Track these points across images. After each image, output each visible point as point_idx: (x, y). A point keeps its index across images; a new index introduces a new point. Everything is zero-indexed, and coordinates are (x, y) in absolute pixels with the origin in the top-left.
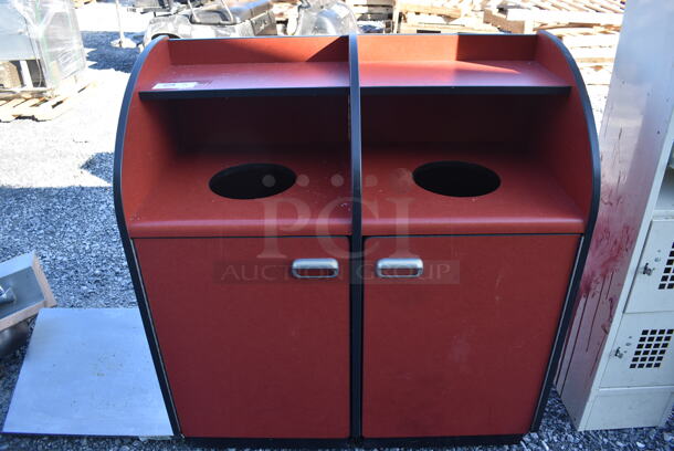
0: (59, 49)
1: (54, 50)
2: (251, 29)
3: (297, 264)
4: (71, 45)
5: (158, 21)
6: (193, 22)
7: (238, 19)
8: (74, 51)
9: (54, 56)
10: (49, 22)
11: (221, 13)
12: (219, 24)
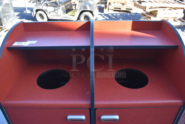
0: (7, 14)
1: (5, 15)
2: (65, 7)
3: (69, 117)
4: (10, 13)
5: (37, 5)
6: (47, 6)
7: (61, 5)
8: (11, 15)
9: (5, 17)
10: (3, 6)
11: (56, 3)
12: (55, 6)
